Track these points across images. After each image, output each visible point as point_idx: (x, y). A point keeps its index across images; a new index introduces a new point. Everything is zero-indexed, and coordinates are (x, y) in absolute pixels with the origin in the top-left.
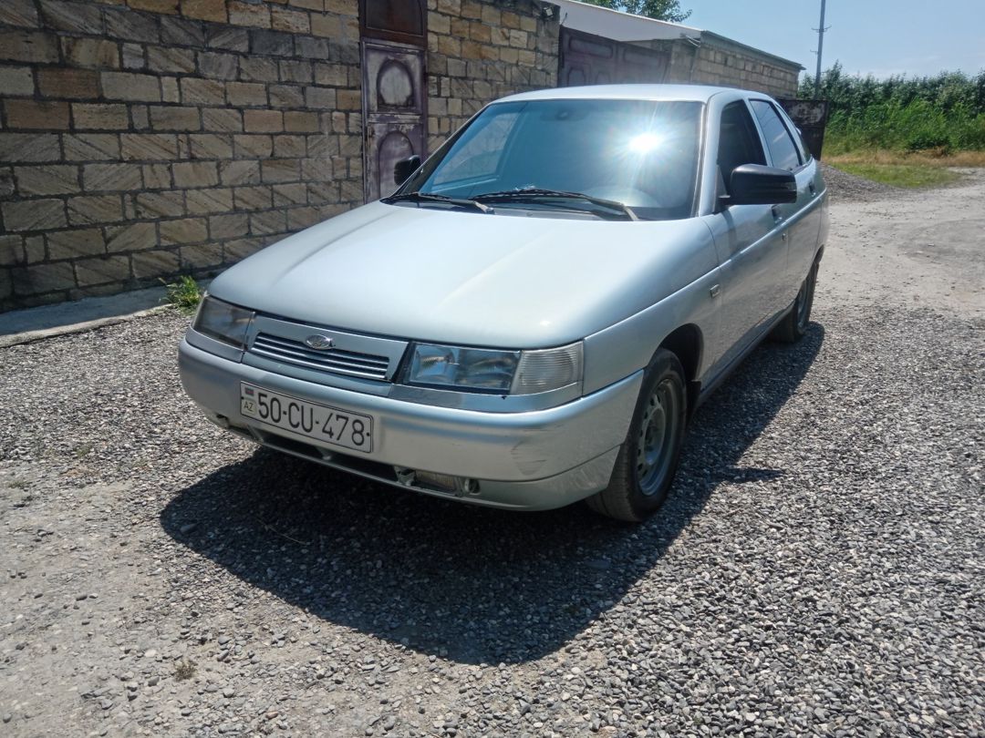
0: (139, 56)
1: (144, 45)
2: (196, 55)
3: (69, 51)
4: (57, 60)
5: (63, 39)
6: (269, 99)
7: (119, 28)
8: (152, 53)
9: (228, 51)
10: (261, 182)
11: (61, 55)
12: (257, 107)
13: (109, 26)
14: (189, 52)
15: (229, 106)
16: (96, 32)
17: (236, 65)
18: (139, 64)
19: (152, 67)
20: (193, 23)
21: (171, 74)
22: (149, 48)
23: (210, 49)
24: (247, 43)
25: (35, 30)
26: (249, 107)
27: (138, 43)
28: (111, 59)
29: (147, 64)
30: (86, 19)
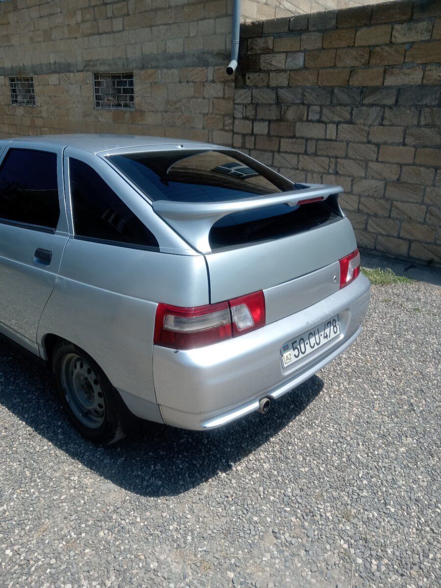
0: (317, 113)
1: (321, 106)
2: (352, 110)
3: (285, 113)
4: (279, 118)
5: (283, 107)
6: (404, 138)
7: (310, 98)
8: (325, 110)
9: (376, 105)
10: (384, 196)
11: (281, 115)
12: (393, 144)
13: (305, 98)
14: (349, 108)
15: (369, 142)
16: (298, 102)
17: (381, 114)
18: (317, 117)
19: (324, 119)
20: (355, 89)
21: (333, 122)
22: (323, 108)
23: (363, 105)
24: (394, 98)
25: (273, 104)
26: (385, 143)
27: (318, 105)
28: (303, 116)
29: (321, 117)
30: (295, 96)
